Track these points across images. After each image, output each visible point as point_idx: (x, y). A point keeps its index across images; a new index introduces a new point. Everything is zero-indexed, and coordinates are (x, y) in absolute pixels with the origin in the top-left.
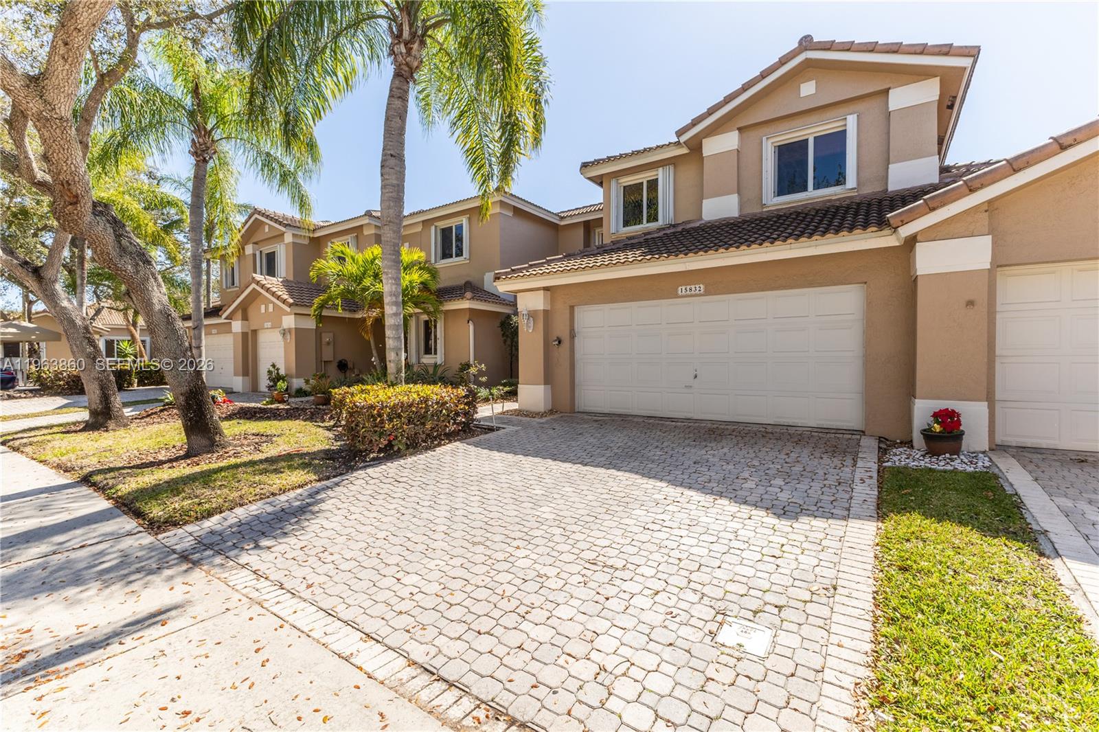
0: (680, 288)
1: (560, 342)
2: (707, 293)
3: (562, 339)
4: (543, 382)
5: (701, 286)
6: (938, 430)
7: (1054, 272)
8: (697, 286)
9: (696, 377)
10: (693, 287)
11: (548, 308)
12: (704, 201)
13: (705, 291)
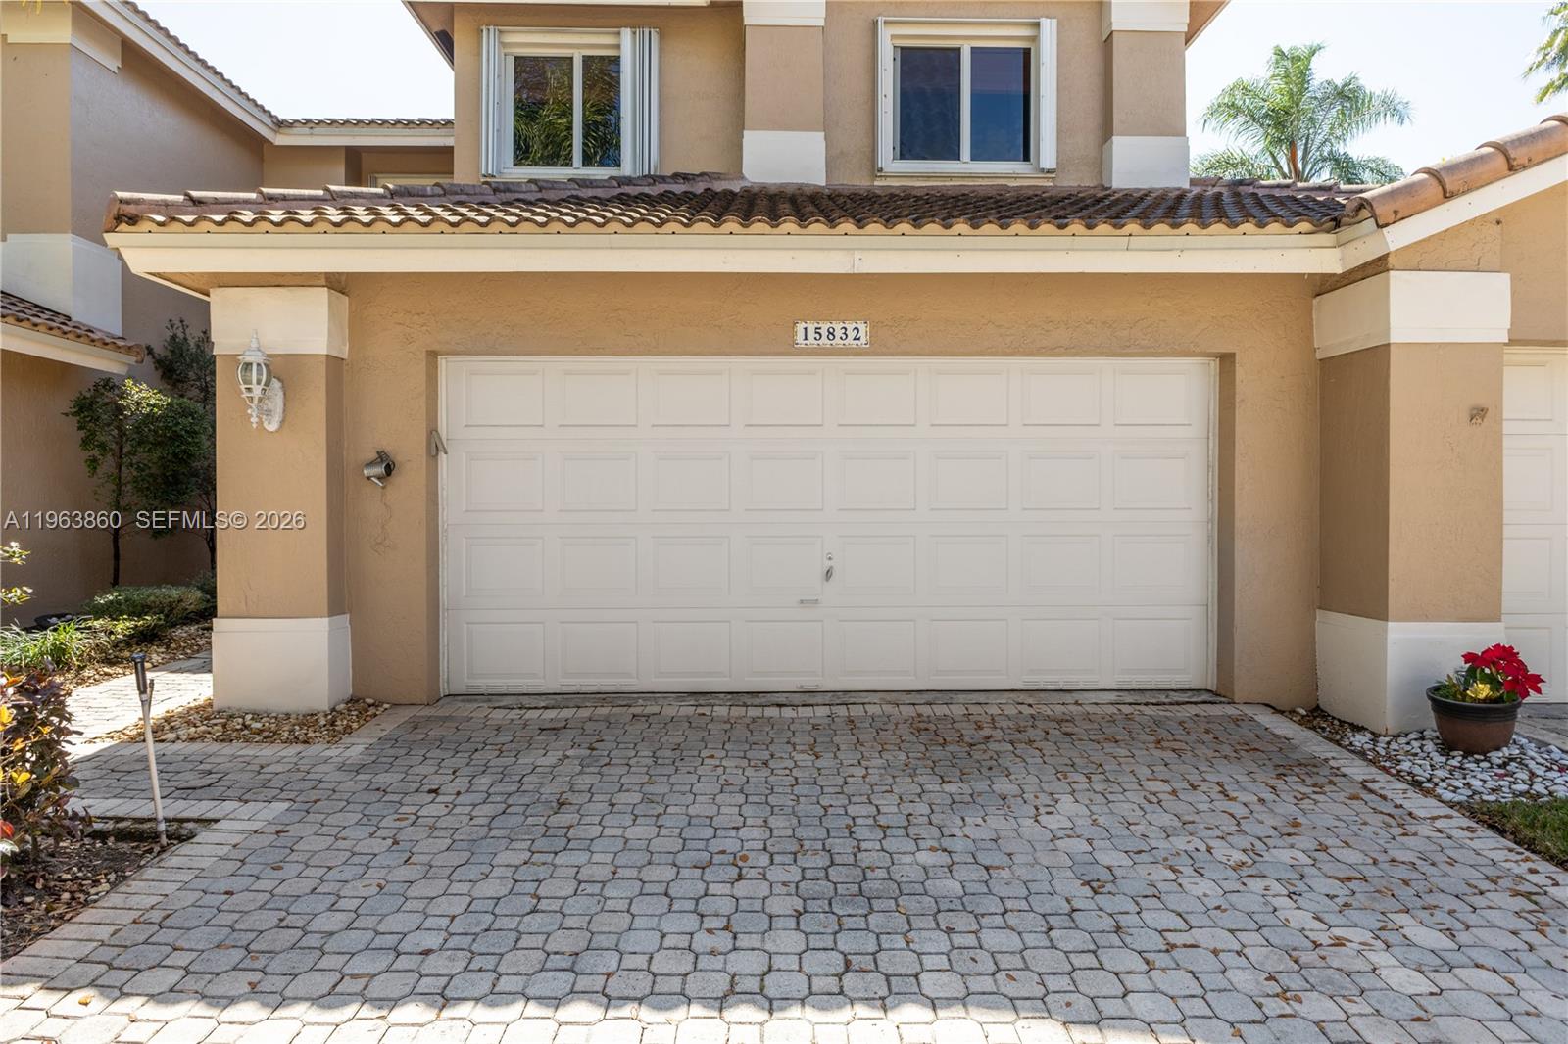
0: (800, 327)
1: (389, 470)
2: (876, 349)
3: (398, 459)
4: (325, 607)
5: (862, 327)
6: (1482, 696)
7: (1542, 365)
8: (850, 326)
9: (829, 574)
10: (838, 327)
11: (344, 352)
12: (745, 133)
13: (871, 342)
